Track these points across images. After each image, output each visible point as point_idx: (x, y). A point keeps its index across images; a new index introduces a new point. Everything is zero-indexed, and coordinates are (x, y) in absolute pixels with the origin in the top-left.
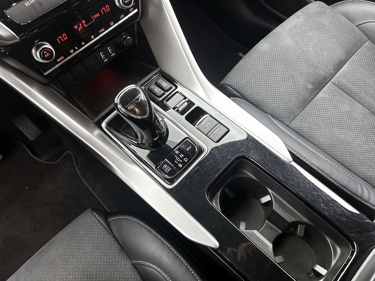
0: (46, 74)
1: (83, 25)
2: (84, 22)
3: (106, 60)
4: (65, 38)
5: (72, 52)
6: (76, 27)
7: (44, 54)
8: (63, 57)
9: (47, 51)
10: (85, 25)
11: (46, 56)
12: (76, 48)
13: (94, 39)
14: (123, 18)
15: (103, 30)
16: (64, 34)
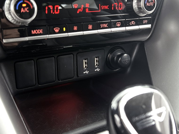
1: (85, 8)
2: (87, 5)
3: (87, 72)
4: (57, 11)
5: (57, 31)
7: (21, 6)
9: (28, 6)
10: (87, 10)
11: (22, 10)
12: (64, 29)
13: (90, 30)
14: (133, 25)
15: (106, 25)
16: (58, 6)
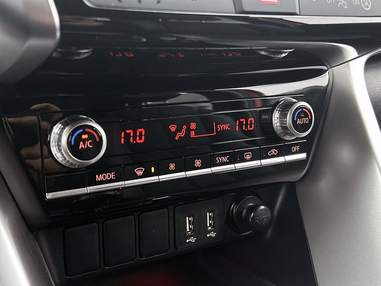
0: (49, 196)
1: (189, 130)
2: (193, 126)
3: (193, 240)
4: (140, 139)
5: (140, 173)
6: (173, 128)
7: (79, 139)
8: (112, 176)
9: (91, 136)
10: (193, 134)
11: (81, 145)
12: (153, 169)
13: (199, 168)
14: (273, 156)
15: (225, 159)
16: (142, 130)
